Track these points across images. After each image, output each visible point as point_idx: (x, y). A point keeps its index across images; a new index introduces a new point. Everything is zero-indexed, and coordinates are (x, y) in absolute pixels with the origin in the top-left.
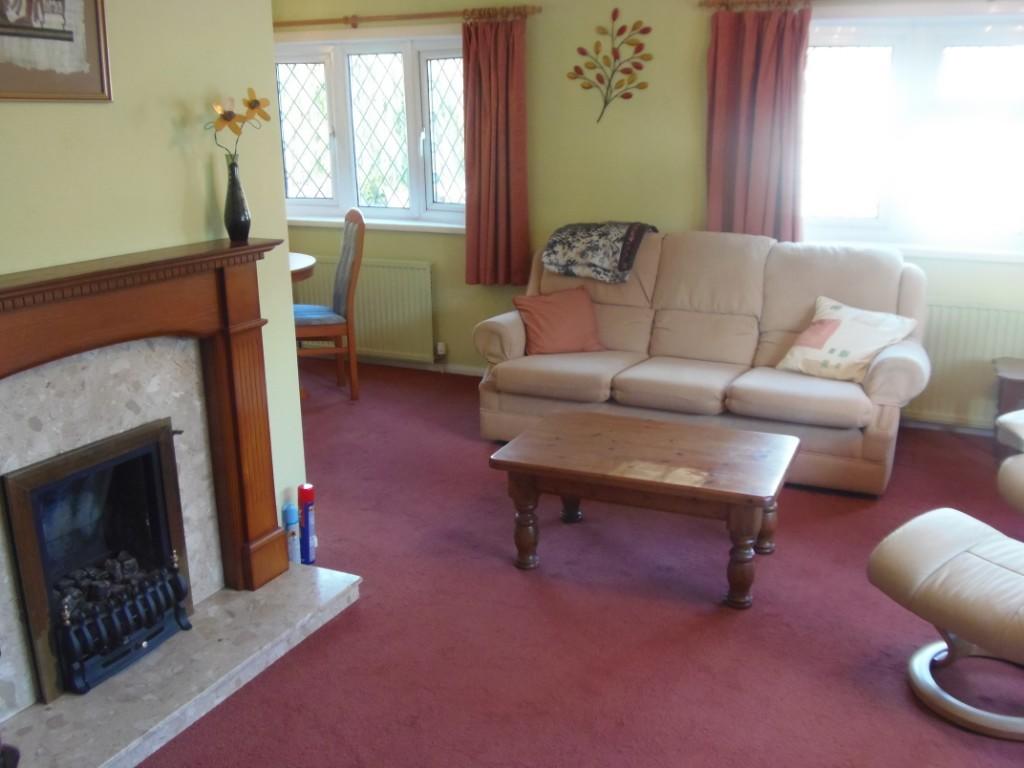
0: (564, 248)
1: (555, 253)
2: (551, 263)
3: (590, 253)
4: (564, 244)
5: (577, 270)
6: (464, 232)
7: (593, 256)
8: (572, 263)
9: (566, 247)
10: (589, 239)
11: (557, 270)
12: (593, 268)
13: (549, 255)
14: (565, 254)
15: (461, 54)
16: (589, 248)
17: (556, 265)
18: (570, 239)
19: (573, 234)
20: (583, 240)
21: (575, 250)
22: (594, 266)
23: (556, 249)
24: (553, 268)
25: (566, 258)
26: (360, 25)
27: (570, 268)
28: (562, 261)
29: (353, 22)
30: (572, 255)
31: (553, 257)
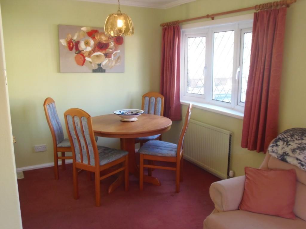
0: (283, 144)
1: (277, 145)
2: (273, 152)
3: (298, 151)
4: (284, 141)
5: (289, 159)
6: (243, 119)
7: (299, 154)
8: (285, 154)
9: (285, 144)
10: (300, 142)
11: (276, 157)
12: (299, 162)
13: (273, 146)
14: (283, 148)
15: (252, 31)
16: (299, 148)
17: (277, 153)
18: (289, 139)
19: (292, 136)
20: (296, 142)
21: (290, 147)
22: (300, 160)
23: (278, 143)
24: (274, 155)
25: (283, 151)
26: (215, 18)
27: (285, 157)
28: (280, 152)
29: (212, 17)
30: (288, 149)
31: (275, 148)
